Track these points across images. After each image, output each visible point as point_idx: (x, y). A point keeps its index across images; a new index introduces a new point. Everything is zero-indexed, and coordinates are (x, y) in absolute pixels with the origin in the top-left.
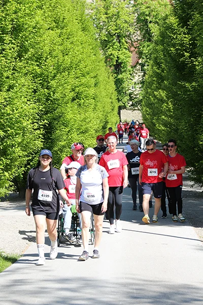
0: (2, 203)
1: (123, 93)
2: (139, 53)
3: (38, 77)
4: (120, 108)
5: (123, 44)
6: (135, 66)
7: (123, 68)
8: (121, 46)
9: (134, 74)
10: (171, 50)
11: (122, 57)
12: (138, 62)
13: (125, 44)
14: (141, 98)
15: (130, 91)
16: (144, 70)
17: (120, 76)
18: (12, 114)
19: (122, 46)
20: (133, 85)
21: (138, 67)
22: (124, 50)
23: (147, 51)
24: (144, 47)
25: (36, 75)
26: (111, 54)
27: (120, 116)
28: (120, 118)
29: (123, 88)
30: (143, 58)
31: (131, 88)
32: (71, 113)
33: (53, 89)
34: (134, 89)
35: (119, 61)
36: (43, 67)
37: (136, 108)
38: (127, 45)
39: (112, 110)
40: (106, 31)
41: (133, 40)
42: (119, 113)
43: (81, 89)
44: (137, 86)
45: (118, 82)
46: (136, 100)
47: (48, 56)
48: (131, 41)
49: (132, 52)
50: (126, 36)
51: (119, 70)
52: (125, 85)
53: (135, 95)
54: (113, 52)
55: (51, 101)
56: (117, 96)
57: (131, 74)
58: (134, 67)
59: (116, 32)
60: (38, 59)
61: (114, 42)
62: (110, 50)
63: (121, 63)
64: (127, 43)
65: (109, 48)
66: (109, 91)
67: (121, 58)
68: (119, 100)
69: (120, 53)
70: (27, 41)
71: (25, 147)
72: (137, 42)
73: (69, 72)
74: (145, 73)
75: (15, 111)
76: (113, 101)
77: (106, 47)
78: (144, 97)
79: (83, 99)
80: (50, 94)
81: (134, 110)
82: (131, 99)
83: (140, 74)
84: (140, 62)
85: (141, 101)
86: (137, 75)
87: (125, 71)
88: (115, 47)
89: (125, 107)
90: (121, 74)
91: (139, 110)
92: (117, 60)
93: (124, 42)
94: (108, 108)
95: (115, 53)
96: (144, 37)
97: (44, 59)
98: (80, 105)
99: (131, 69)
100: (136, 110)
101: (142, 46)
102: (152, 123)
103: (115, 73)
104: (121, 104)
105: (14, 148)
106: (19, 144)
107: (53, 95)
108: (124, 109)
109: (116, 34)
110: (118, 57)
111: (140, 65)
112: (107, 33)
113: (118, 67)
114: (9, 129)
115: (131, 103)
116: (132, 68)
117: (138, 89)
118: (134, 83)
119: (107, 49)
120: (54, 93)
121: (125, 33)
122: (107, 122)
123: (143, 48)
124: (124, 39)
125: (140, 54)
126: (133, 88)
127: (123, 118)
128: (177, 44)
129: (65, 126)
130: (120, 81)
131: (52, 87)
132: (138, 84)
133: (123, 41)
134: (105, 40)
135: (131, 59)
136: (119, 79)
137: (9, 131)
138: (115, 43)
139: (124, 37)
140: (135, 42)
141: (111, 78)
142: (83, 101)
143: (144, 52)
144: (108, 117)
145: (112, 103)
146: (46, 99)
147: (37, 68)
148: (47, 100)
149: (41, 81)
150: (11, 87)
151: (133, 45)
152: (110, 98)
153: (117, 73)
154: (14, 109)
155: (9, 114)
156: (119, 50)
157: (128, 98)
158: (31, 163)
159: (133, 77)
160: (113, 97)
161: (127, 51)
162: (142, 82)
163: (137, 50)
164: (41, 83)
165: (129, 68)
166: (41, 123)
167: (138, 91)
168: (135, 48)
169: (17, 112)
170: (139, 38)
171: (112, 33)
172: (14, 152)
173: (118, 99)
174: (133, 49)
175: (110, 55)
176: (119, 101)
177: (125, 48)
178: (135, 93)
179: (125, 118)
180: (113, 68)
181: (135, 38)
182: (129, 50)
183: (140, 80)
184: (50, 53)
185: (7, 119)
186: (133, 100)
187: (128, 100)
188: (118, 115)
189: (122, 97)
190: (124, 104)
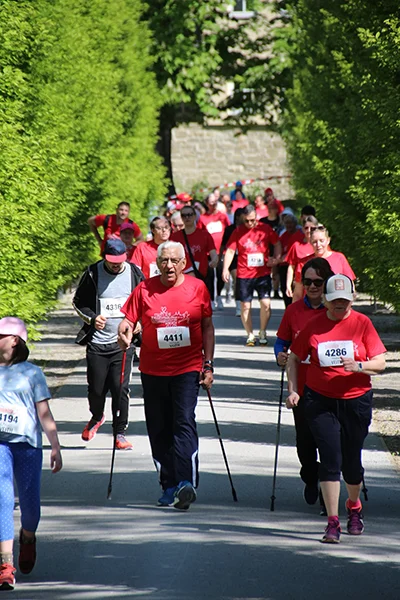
1: (187, 33)
4: (170, 117)
14: (284, 61)
15: (221, 23)
27: (167, 163)
28: (169, 175)
31: (228, 8)
34: (246, 14)
37: (258, 119)
39: (127, 126)
42: (164, 148)
46: (256, 72)
53: (253, 46)
56: (154, 51)
66: (106, 21)
68: (160, 73)
76: (131, 77)
78: (298, 59)
81: (246, 129)
82: (228, 68)
85: (284, 78)
89: (192, 113)
91: (271, 127)
94: (102, 119)
100: (254, 127)
104: (173, 93)
108: (187, 120)
115: (229, 88)
117: (267, 13)
122: (95, 196)
126: (238, 7)
127: (186, 173)
144: (99, 164)
145: (123, 88)
152: (115, 61)
157: (213, 59)
160: (129, 56)
178: (253, 36)
179: (196, 174)
186: (241, 71)
187: (210, 73)
188: (159, 159)
189: (182, 55)
190: (192, 94)
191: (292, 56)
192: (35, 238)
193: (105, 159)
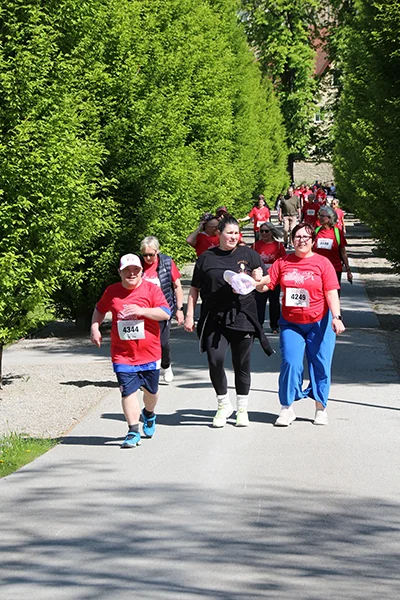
0: (44, 340)
1: (299, 129)
2: (330, 50)
3: (110, 94)
4: (292, 159)
5: (299, 31)
6: (323, 75)
7: (299, 80)
8: (294, 36)
9: (321, 92)
10: (372, 36)
11: (295, 57)
12: (328, 68)
13: (303, 31)
14: (333, 137)
15: (311, 125)
16: (340, 84)
17: (292, 96)
18: (45, 165)
19: (297, 37)
20: (319, 113)
21: (328, 77)
22: (301, 44)
23: (345, 46)
24: (339, 37)
25: (105, 90)
26: (275, 52)
27: (292, 174)
28: (292, 178)
29: (297, 119)
30: (339, 60)
31: (314, 119)
32: (180, 166)
33: (138, 118)
34: (320, 121)
35: (292, 66)
36: (118, 73)
37: (324, 158)
38: (307, 33)
39: (275, 161)
40: (266, 7)
41: (318, 24)
42: (290, 169)
43: (205, 120)
44: (326, 115)
45: (289, 109)
46: (323, 142)
47: (129, 52)
48: (315, 25)
49: (315, 48)
50: (305, 16)
51: (290, 85)
52: (302, 113)
53: (322, 133)
54: (279, 49)
55: (136, 141)
56: (287, 135)
57: (313, 92)
58: (319, 77)
59: (285, 8)
60: (109, 58)
61: (280, 28)
62: (273, 44)
63: (295, 70)
64: (306, 29)
65: (271, 41)
66: (267, 124)
67: (295, 59)
68: (289, 143)
69: (293, 49)
70: (76, 19)
71: (74, 232)
72: (327, 27)
73: (176, 85)
74: (340, 89)
75: (52, 159)
76: (277, 144)
77: (265, 39)
78: (338, 137)
79: (208, 139)
80: (134, 128)
81: (320, 162)
82: (313, 141)
83: (331, 91)
84: (332, 67)
85: (332, 144)
86: (325, 94)
87: (302, 85)
88: (283, 37)
89: (301, 157)
90: (295, 91)
91: (328, 161)
92: (285, 65)
93: (301, 28)
94: (266, 158)
95: (283, 50)
96: (340, 17)
97: (121, 57)
98: (202, 150)
99: (315, 82)
100: (323, 161)
101: (337, 35)
102: (349, 185)
103: (283, 90)
104: (293, 150)
105: (51, 232)
106: (62, 224)
107: (140, 130)
108: (300, 160)
109: (286, 13)
110: (288, 59)
111: (331, 73)
112: (267, 11)
113: (289, 78)
114: (40, 195)
115: (314, 148)
116: (315, 79)
117: (328, 121)
118: (320, 108)
119: (266, 44)
120: (141, 126)
121: (303, 11)
122: (261, 186)
123: (338, 39)
124: (300, 21)
125: (332, 52)
126: (317, 119)
127: (298, 178)
128: (386, 23)
129: (169, 192)
130: (291, 106)
131: (137, 114)
132: (328, 110)
133: (299, 26)
134: (263, 25)
135: (313, 61)
136: (291, 101)
137: (40, 198)
138: (282, 30)
139: (301, 18)
140: (323, 27)
141: (275, 101)
142: (207, 143)
143: (340, 47)
144: (265, 175)
145: (274, 148)
146: (125, 138)
147: (106, 75)
148: (128, 139)
149: (114, 102)
150: (44, 113)
151: (317, 34)
152: (271, 138)
153: (288, 91)
154: (50, 154)
155: (40, 164)
156: (290, 45)
157: (307, 138)
158: (96, 263)
159: (319, 97)
160: (277, 136)
161: (306, 47)
162: (335, 108)
163: (326, 43)
164: (115, 106)
165: (310, 79)
166: (103, 184)
167: (327, 125)
168: (323, 40)
169: (56, 160)
170: (331, 20)
171: (277, 11)
172: (52, 241)
173: (288, 141)
174: (317, 42)
175: (273, 55)
176: (289, 145)
177: (302, 40)
178: (322, 130)
179: (302, 179)
180: (278, 80)
181: (322, 20)
182: (310, 44)
183: (332, 102)
184: (132, 46)
185: (35, 175)
186: (318, 141)
187: (307, 143)
188: (288, 173)
189: (297, 136)
190: (300, 150)
191: (336, 136)
192: (236, 200)
193: (267, 173)
